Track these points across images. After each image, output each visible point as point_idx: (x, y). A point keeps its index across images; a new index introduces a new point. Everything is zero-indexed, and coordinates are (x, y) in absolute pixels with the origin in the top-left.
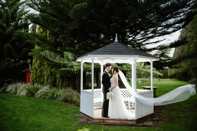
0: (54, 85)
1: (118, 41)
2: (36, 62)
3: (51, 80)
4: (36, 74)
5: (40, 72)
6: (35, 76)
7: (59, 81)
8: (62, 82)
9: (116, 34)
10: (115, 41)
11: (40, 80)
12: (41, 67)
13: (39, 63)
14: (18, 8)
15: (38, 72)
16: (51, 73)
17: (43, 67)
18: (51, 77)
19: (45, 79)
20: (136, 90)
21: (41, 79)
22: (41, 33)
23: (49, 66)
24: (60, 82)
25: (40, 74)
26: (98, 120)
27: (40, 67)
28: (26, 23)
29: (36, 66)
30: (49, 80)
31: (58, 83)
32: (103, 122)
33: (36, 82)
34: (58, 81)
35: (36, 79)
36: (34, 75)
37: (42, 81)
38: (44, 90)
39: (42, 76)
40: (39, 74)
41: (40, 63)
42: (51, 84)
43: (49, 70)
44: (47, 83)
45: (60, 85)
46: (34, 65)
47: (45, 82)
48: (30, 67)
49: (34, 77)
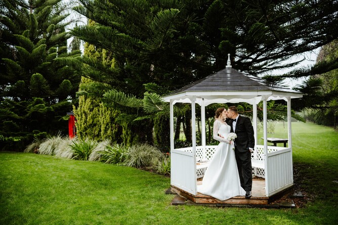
0: (117, 139)
1: (231, 67)
2: (85, 102)
3: (112, 130)
4: (86, 122)
5: (92, 118)
6: (84, 124)
7: (127, 133)
8: (131, 134)
9: (229, 55)
10: (227, 67)
11: (92, 130)
12: (93, 109)
13: (90, 103)
14: (49, 11)
15: (88, 117)
16: (112, 119)
17: (97, 110)
18: (112, 127)
19: (102, 129)
20: (267, 148)
21: (94, 129)
22: (91, 52)
23: (108, 108)
24: (128, 135)
25: (93, 122)
26: (205, 199)
27: (91, 110)
28: (64, 36)
29: (85, 109)
30: (109, 132)
31: (125, 136)
32: (213, 201)
33: (86, 134)
34: (124, 132)
35: (86, 129)
36: (82, 124)
37: (96, 132)
38: (102, 149)
39: (95, 125)
40: (91, 121)
41: (92, 103)
42: (112, 138)
43: (108, 114)
44: (105, 136)
45: (128, 140)
46: (81, 107)
47: (102, 134)
48: (74, 110)
49: (83, 126)
